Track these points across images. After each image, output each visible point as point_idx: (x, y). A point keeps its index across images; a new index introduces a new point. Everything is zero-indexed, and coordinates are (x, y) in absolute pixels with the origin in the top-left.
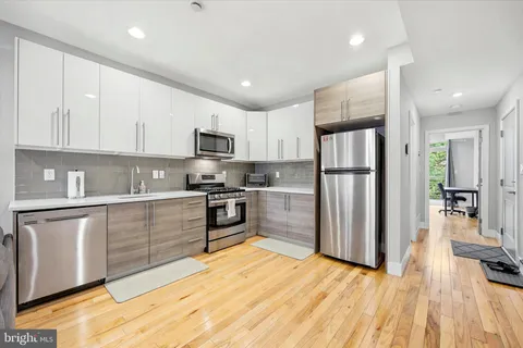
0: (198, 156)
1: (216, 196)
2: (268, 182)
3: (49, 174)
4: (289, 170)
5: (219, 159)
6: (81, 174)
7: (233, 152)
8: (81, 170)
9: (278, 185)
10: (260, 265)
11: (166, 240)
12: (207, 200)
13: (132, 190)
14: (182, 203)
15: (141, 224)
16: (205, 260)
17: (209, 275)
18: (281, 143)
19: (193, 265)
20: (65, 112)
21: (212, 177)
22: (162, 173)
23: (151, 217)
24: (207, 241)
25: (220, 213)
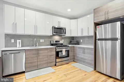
0: (54, 35)
1: (59, 48)
2: (78, 43)
3: (13, 41)
4: (87, 39)
5: (61, 36)
6: (20, 41)
7: (65, 33)
8: (20, 40)
9: (81, 44)
10: (72, 72)
11: (43, 61)
12: (56, 49)
13: (34, 45)
14: (48, 50)
15: (35, 55)
16: (54, 69)
17: (55, 74)
18: (82, 30)
19: (51, 70)
20: (16, 23)
21: (59, 42)
22: (43, 40)
23: (38, 54)
24: (56, 62)
25: (60, 53)
